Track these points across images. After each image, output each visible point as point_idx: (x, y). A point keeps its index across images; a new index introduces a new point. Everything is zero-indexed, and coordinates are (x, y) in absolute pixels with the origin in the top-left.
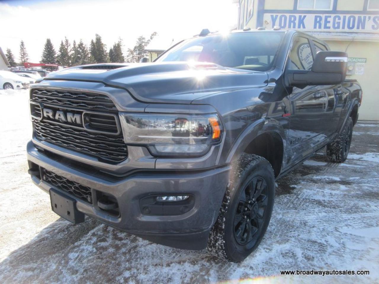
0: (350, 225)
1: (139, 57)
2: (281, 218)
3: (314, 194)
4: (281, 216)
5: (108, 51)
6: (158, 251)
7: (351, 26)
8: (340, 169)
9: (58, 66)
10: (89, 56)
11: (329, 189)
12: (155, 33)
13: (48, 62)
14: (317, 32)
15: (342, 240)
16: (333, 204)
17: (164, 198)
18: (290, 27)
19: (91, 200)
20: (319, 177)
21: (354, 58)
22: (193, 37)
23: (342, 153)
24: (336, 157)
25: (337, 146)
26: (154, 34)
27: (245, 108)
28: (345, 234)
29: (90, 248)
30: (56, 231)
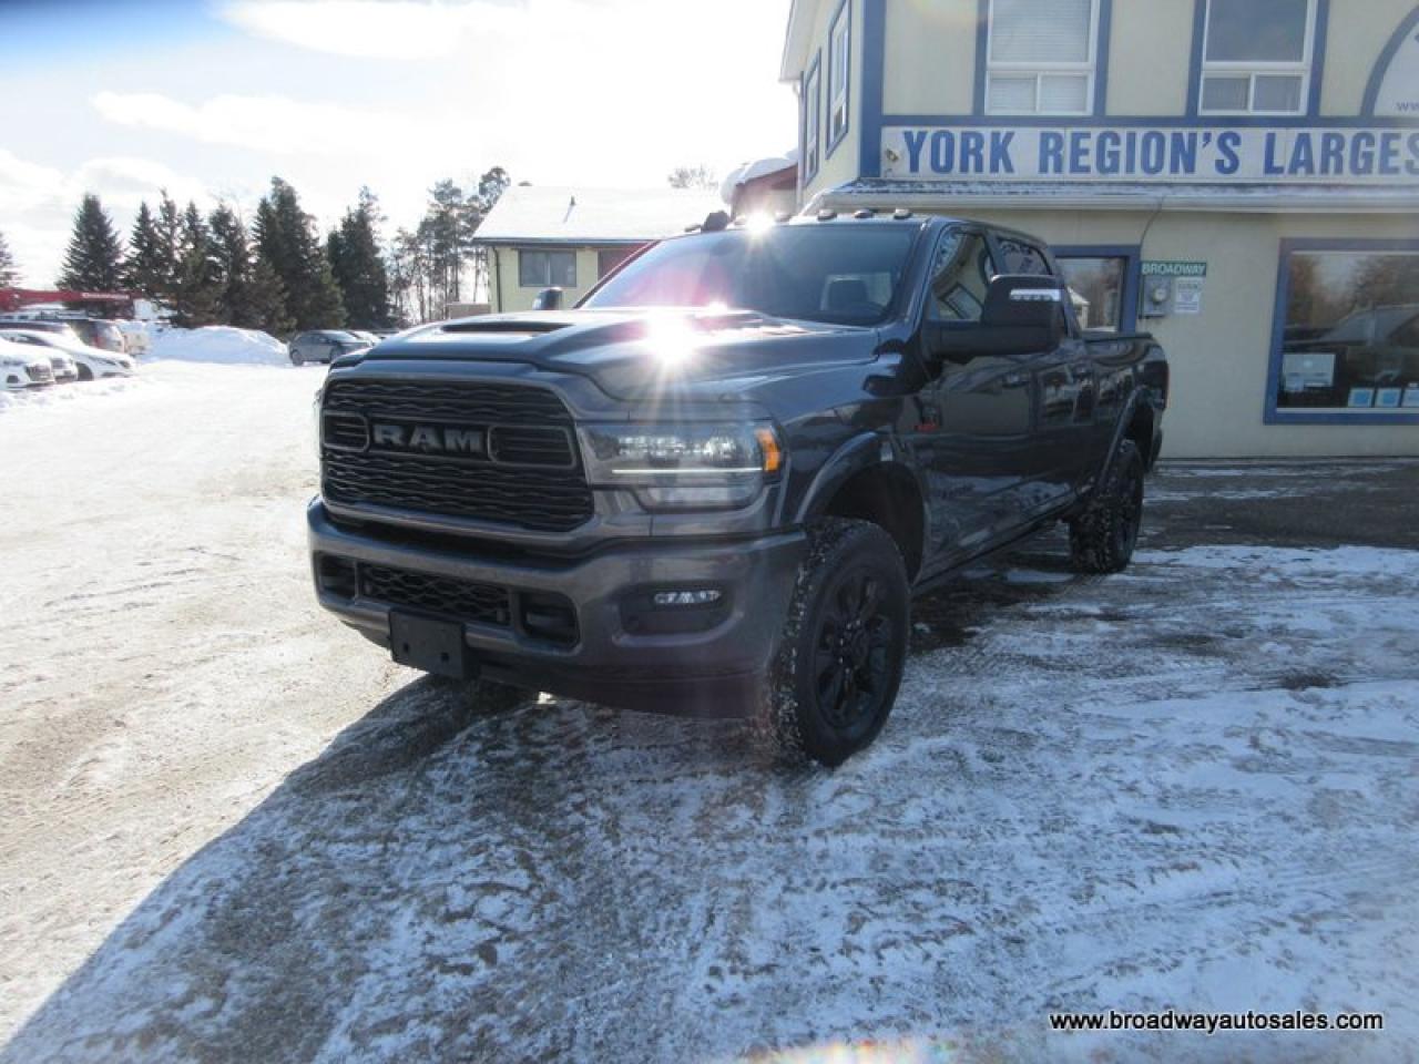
0: (1102, 700)
1: (437, 260)
2: (932, 695)
3: (1024, 644)
4: (933, 690)
5: (323, 242)
6: (638, 760)
7: (1152, 163)
8: (1106, 587)
9: (133, 298)
10: (252, 260)
11: (1067, 631)
12: (498, 171)
13: (92, 284)
14: (1051, 183)
15: (1074, 728)
16: (1070, 662)
17: (671, 597)
18: (964, 168)
19: (508, 618)
20: (1042, 609)
21: (1167, 264)
22: (683, 233)
23: (1112, 544)
24: (1097, 556)
25: (1097, 522)
26: (494, 175)
27: (830, 413)
28: (1087, 716)
29: (473, 761)
30: (373, 736)
